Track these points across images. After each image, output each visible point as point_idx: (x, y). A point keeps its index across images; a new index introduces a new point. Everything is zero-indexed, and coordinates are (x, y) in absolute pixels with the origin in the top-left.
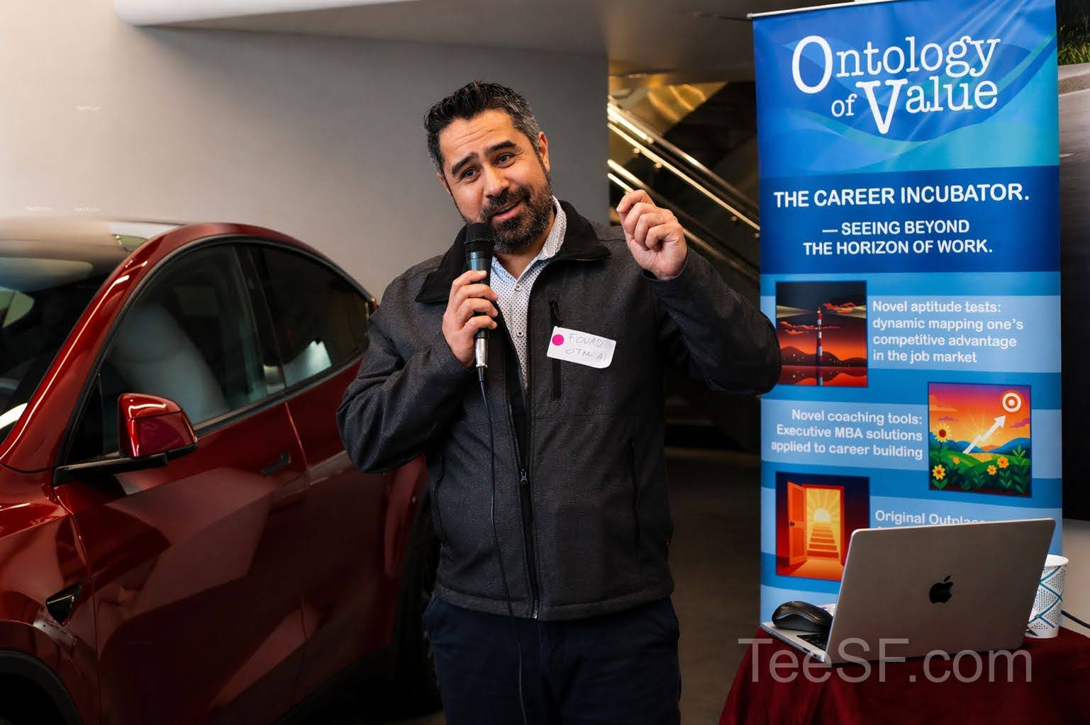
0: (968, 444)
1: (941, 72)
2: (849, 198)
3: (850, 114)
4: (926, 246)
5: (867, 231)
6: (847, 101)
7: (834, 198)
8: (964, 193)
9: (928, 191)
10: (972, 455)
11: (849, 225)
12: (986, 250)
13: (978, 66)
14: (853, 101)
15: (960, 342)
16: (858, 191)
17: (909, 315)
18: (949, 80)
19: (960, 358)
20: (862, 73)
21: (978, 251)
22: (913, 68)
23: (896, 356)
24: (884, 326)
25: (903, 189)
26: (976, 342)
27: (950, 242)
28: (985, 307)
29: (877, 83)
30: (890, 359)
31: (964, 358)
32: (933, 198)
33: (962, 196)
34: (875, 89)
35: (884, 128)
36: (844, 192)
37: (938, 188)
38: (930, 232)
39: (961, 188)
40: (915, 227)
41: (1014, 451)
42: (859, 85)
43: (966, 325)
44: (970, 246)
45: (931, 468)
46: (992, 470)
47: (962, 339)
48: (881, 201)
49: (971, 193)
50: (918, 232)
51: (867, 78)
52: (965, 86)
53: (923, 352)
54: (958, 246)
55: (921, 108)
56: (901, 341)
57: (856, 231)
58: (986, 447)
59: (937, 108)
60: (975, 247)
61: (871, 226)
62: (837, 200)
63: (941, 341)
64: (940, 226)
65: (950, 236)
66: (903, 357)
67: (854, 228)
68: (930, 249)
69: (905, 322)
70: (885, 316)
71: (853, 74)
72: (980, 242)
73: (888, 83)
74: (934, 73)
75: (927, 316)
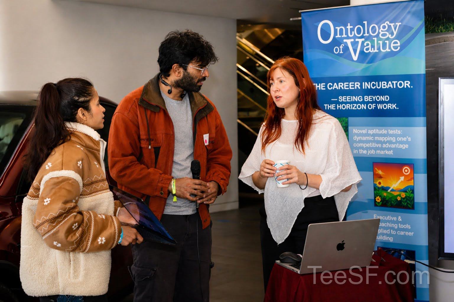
0: (390, 188)
1: (377, 36)
2: (342, 86)
3: (341, 52)
4: (373, 106)
5: (349, 100)
6: (340, 47)
7: (335, 86)
8: (387, 85)
9: (373, 84)
10: (391, 192)
11: (342, 97)
12: (396, 108)
13: (392, 34)
14: (342, 47)
15: (387, 146)
16: (345, 83)
17: (367, 135)
18: (381, 39)
19: (387, 152)
20: (346, 36)
21: (393, 108)
22: (366, 34)
23: (362, 151)
24: (358, 139)
25: (363, 83)
26: (393, 146)
27: (382, 104)
28: (396, 132)
29: (352, 40)
30: (360, 153)
31: (388, 152)
32: (375, 87)
33: (386, 86)
34: (351, 42)
35: (355, 58)
36: (339, 84)
37: (377, 83)
38: (374, 100)
39: (386, 83)
40: (368, 98)
41: (407, 191)
42: (345, 41)
43: (389, 139)
44: (390, 106)
45: (375, 198)
46: (399, 199)
47: (388, 145)
48: (355, 88)
49: (390, 85)
50: (370, 100)
51: (348, 38)
52: (387, 42)
53: (373, 150)
54: (385, 106)
55: (370, 50)
56: (364, 145)
57: (345, 100)
58: (397, 189)
59: (376, 51)
60: (392, 107)
61: (351, 98)
62: (337, 87)
63: (380, 145)
64: (378, 98)
65: (382, 102)
66: (365, 152)
67: (344, 99)
68: (374, 107)
69: (366, 137)
70: (358, 135)
71: (342, 36)
72: (394, 105)
73: (357, 40)
74: (375, 37)
75: (374, 135)
